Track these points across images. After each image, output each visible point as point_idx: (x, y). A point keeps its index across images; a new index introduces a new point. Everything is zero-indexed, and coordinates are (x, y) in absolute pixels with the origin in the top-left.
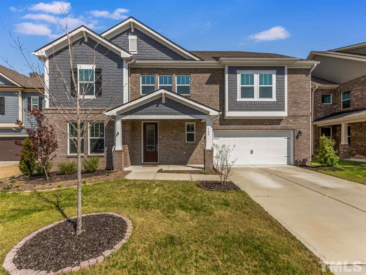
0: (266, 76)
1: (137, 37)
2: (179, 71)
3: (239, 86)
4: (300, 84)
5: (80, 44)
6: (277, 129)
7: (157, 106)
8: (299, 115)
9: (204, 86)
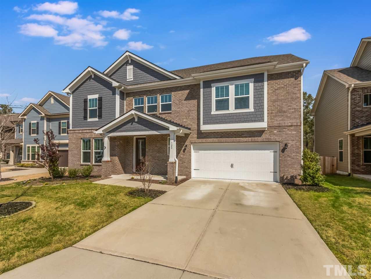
0: (242, 86)
1: (133, 66)
2: (162, 91)
3: (214, 99)
4: (287, 89)
5: (90, 80)
6: (258, 142)
7: (132, 124)
8: (286, 125)
9: (183, 102)
